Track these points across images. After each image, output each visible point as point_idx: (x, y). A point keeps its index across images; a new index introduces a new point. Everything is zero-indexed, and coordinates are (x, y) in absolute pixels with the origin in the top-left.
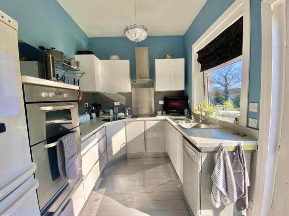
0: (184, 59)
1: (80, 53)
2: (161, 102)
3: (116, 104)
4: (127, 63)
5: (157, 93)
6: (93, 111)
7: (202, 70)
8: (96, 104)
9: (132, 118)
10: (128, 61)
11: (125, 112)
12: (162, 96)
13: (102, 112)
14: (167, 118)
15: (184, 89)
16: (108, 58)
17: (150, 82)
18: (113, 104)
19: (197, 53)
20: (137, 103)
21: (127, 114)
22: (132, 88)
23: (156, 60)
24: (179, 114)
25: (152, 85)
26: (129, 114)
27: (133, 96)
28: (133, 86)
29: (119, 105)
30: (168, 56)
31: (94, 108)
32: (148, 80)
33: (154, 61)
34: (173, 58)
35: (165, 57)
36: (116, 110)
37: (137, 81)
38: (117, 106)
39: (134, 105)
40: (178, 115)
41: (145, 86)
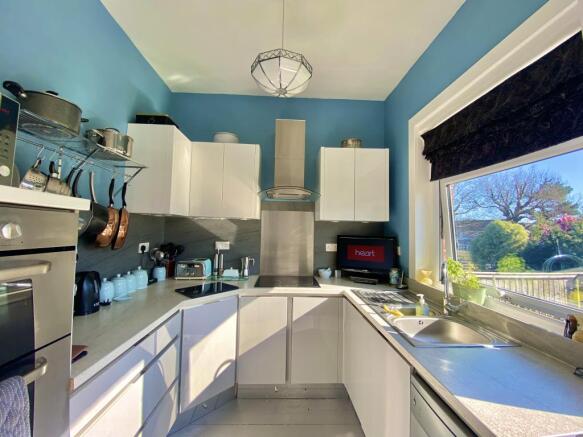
0: (387, 150)
1: (141, 119)
2: (331, 247)
3: (221, 246)
4: (254, 151)
5: (321, 226)
6: (159, 264)
7: (435, 176)
8: (171, 244)
9: (257, 285)
10: (258, 146)
11: (240, 268)
12: (333, 233)
13: (181, 267)
14: (348, 290)
15: (387, 220)
16: (211, 139)
17: (305, 197)
18: (214, 245)
19: (422, 136)
20: (273, 246)
21: (246, 272)
22: (262, 209)
23: (322, 148)
24: (376, 280)
25: (310, 204)
26: (250, 274)
27: (262, 229)
28: (264, 205)
29: (228, 248)
30: (350, 142)
31: (162, 256)
32: (301, 193)
33: (318, 150)
34: (361, 146)
35: (343, 144)
36: (219, 261)
37: (277, 195)
38: (222, 251)
39: (264, 252)
40: (374, 284)
41: (293, 206)
